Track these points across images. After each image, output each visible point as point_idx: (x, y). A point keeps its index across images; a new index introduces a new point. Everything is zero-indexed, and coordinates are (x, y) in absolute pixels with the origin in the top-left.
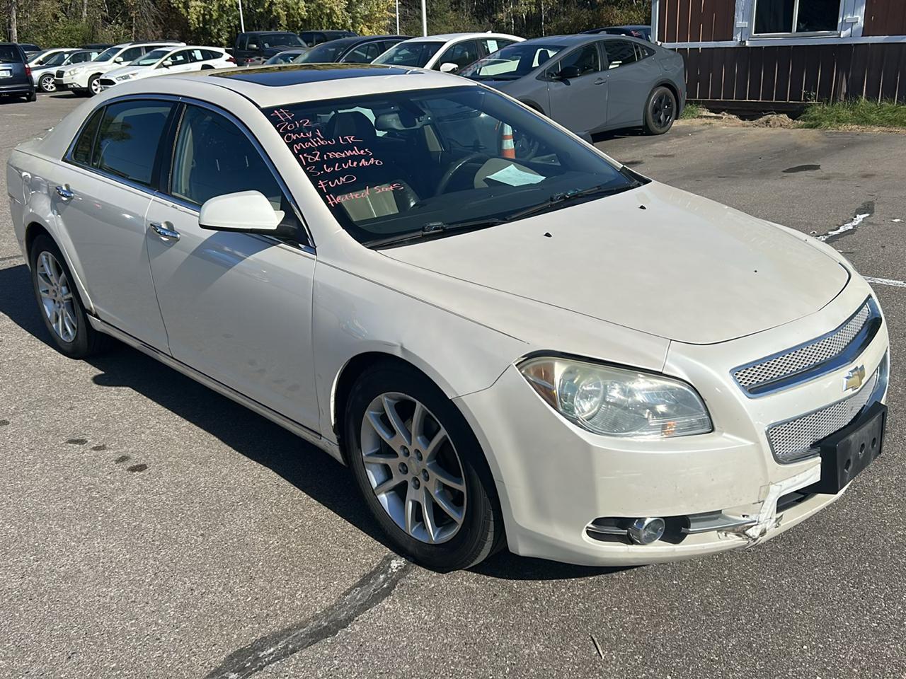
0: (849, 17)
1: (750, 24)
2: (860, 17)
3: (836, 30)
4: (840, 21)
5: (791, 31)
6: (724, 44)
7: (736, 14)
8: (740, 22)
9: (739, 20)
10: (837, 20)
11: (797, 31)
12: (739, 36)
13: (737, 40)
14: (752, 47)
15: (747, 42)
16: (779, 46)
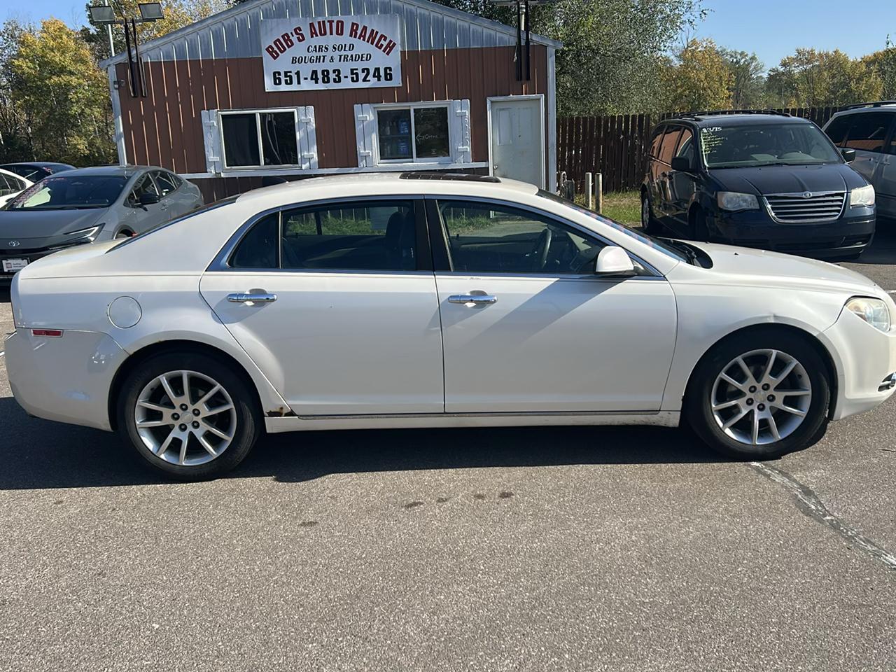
0: (306, 153)
1: (222, 158)
2: (314, 153)
3: (297, 163)
4: (299, 156)
5: (259, 165)
6: (199, 176)
7: (206, 150)
8: (211, 157)
9: (210, 155)
10: (297, 156)
11: (265, 164)
12: (213, 168)
13: (211, 172)
14: (227, 178)
15: (222, 174)
16: (252, 177)
